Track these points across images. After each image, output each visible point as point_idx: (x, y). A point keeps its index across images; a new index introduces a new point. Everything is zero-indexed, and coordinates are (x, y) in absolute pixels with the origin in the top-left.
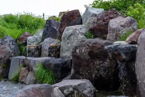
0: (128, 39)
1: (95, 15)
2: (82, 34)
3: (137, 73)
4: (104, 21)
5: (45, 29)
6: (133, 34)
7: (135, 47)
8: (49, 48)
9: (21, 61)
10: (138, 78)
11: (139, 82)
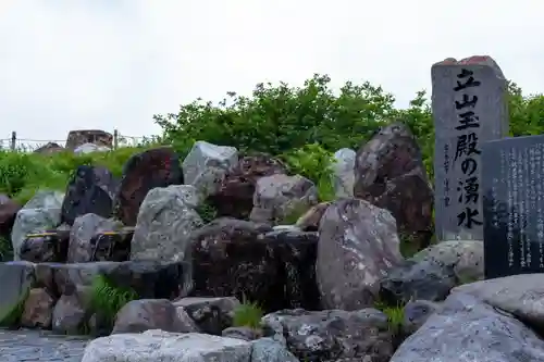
0: (300, 221)
1: (217, 163)
2: (190, 207)
3: (319, 280)
4: (242, 180)
5: (73, 188)
6: (310, 213)
7: (315, 237)
8: (93, 241)
9: (27, 273)
10: (321, 287)
11: (323, 294)
